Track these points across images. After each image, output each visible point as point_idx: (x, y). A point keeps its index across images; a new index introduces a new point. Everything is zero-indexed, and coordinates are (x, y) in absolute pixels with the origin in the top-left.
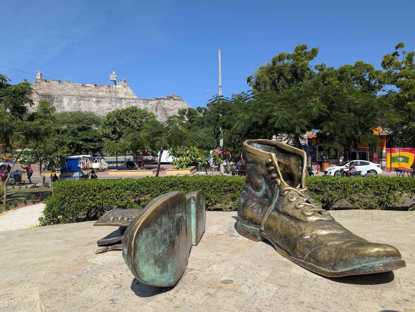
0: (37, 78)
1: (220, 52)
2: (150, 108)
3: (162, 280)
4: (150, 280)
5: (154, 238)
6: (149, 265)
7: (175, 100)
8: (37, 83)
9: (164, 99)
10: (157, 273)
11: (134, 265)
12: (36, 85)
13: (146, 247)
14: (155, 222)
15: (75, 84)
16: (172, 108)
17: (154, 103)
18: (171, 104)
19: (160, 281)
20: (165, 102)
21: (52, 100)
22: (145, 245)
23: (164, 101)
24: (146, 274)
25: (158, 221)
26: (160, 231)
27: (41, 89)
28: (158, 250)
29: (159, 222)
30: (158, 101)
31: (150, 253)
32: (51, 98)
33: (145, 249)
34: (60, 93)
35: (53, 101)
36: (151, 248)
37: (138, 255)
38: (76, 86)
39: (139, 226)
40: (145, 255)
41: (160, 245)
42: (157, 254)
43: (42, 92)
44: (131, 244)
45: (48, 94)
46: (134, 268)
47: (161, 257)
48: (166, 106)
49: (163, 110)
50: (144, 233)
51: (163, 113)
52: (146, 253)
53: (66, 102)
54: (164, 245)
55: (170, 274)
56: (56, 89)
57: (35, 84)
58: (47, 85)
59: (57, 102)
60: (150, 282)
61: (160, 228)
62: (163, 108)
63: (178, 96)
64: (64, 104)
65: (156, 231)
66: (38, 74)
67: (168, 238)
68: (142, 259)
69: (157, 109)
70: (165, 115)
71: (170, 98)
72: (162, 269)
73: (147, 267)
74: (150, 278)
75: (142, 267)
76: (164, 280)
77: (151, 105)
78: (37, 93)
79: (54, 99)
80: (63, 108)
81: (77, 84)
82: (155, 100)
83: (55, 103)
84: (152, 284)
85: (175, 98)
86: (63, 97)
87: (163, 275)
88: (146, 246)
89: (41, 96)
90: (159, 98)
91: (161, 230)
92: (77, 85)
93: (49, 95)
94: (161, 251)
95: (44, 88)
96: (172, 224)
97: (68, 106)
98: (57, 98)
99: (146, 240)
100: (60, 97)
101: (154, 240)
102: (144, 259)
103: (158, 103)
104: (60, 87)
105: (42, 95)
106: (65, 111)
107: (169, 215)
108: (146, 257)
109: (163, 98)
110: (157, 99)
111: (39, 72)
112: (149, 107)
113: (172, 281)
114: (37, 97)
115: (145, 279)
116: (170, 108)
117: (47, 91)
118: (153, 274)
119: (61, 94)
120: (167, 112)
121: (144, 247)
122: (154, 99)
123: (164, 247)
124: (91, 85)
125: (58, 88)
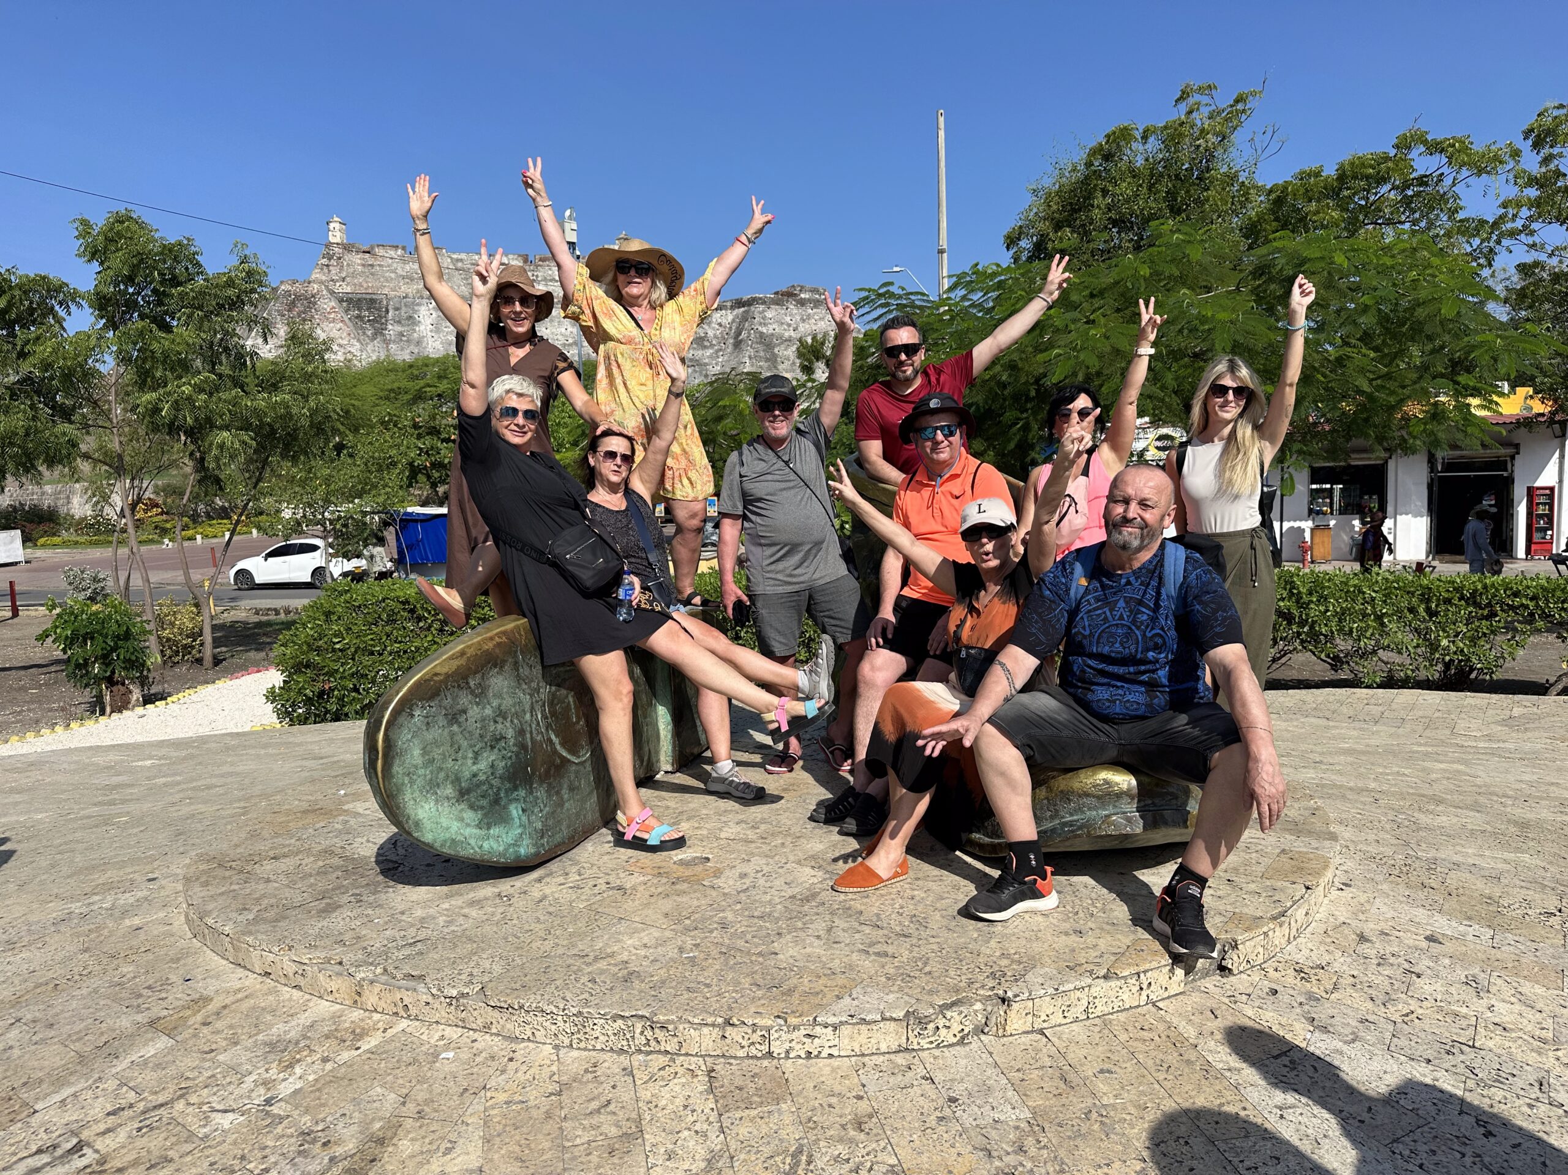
0: (332, 239)
1: (941, 120)
2: (715, 337)
3: (486, 845)
4: (445, 841)
5: (455, 728)
6: (437, 801)
7: (802, 303)
8: (330, 259)
9: (764, 303)
10: (468, 825)
11: (388, 797)
12: (327, 266)
13: (425, 751)
14: (459, 686)
15: (455, 256)
16: (792, 333)
17: (730, 318)
18: (788, 319)
19: (481, 847)
20: (769, 314)
21: (381, 317)
22: (421, 746)
23: (764, 311)
24: (427, 825)
25: (472, 683)
26: (474, 712)
27: (344, 280)
28: (470, 762)
29: (472, 686)
30: (742, 309)
31: (441, 769)
32: (379, 310)
33: (423, 755)
34: (405, 289)
35: (383, 320)
36: (444, 754)
37: (397, 769)
38: (460, 265)
39: (400, 694)
40: (421, 772)
41: (476, 749)
42: (467, 774)
43: (349, 290)
44: (376, 741)
45: (368, 297)
46: (390, 805)
47: (482, 783)
48: (771, 327)
49: (761, 342)
50: (417, 713)
51: (762, 354)
52: (425, 766)
53: (429, 321)
54: (496, 750)
55: (519, 831)
56: (393, 275)
57: (325, 261)
58: (363, 265)
59: (399, 322)
60: (442, 845)
61: (478, 704)
62: (761, 337)
63: (815, 291)
64: (422, 328)
65: (465, 712)
66: (332, 226)
67: (510, 733)
68: (412, 782)
69: (741, 341)
70: (767, 360)
71: (786, 296)
72: (485, 815)
73: (432, 804)
74: (444, 835)
75: (412, 802)
76: (495, 846)
77: (720, 325)
78: (332, 293)
79: (387, 311)
80: (418, 343)
81: (463, 256)
82: (732, 308)
83: (390, 327)
84: (453, 853)
85: (803, 296)
86: (418, 304)
87: (492, 831)
88: (424, 749)
89: (345, 304)
90: (745, 298)
91: (484, 708)
92: (461, 260)
93: (371, 300)
94: (483, 765)
95: (353, 275)
96: (531, 695)
97: (436, 337)
98: (397, 309)
99: (425, 733)
100: (406, 306)
101: (452, 735)
102: (420, 782)
103: (745, 318)
104: (407, 267)
105: (350, 301)
106: (426, 354)
107: (518, 670)
108: (429, 777)
109: (760, 299)
110: (739, 303)
111: (336, 219)
112: (711, 333)
113: (525, 849)
114: (334, 308)
115: (428, 837)
116: (787, 334)
117: (365, 285)
118: (455, 826)
119: (410, 295)
120: (776, 350)
121: (417, 752)
122: (729, 304)
123: (493, 757)
124: (511, 256)
125: (400, 271)
